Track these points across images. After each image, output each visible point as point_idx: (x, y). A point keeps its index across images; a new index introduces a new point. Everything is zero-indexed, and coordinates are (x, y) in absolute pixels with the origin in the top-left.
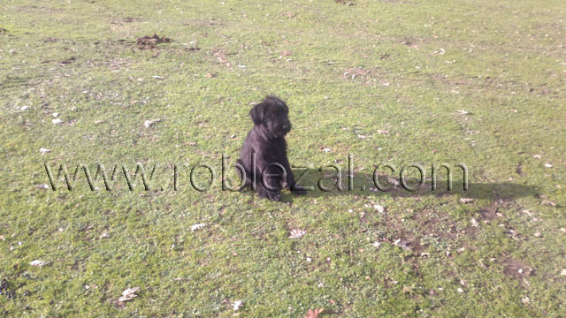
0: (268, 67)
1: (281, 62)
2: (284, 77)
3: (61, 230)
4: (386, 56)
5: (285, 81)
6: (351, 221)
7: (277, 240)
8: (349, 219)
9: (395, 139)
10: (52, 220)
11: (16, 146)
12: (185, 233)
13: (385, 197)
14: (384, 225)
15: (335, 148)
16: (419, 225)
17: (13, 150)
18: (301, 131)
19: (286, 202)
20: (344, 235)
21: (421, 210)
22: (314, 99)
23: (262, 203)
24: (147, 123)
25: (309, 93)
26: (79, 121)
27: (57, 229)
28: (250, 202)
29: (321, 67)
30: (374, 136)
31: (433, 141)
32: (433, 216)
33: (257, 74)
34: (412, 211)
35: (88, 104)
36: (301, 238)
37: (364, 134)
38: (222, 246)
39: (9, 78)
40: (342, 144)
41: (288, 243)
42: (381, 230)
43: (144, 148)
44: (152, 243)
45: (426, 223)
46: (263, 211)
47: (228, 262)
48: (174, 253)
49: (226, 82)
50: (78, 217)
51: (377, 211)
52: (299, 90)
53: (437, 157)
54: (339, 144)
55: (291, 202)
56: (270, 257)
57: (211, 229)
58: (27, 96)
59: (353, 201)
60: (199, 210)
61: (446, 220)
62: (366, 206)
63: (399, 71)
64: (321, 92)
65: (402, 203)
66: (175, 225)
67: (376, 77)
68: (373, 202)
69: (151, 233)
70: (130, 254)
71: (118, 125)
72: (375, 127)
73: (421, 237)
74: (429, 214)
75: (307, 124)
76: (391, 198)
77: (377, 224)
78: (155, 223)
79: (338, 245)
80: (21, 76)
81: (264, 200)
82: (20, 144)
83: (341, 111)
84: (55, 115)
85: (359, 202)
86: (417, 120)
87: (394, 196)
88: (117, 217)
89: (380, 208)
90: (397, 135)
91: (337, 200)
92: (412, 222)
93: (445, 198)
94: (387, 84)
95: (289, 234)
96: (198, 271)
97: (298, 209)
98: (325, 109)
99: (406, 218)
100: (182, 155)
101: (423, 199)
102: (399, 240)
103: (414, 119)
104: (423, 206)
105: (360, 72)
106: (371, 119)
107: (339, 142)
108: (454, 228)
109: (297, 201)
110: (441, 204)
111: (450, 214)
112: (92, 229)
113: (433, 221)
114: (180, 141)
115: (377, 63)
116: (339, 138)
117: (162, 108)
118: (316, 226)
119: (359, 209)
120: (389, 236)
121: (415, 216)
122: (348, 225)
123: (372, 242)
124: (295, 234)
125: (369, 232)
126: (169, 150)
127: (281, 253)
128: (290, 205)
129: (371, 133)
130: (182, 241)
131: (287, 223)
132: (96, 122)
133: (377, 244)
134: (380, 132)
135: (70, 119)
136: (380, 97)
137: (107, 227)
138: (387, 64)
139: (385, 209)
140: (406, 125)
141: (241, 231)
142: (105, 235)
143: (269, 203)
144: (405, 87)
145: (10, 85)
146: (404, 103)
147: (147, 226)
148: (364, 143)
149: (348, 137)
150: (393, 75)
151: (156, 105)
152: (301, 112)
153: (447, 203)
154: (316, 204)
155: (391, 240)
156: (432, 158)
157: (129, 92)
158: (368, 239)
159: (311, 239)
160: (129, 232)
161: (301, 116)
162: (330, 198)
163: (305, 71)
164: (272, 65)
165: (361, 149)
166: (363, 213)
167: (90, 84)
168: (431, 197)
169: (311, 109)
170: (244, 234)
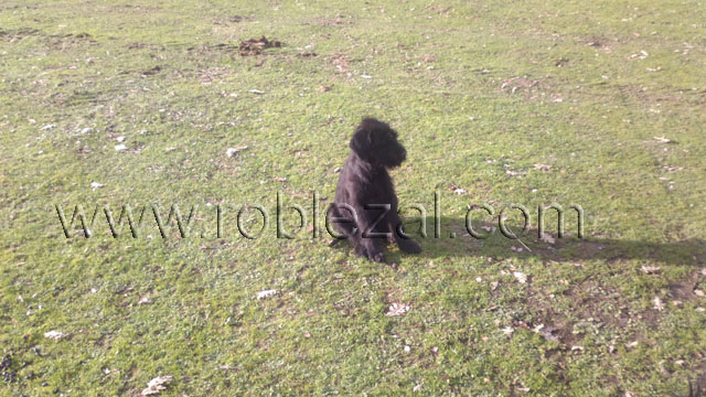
0: (400, 78)
1: (420, 70)
2: (419, 91)
3: (94, 290)
4: (565, 61)
5: (420, 97)
6: (477, 295)
7: (368, 318)
8: (475, 291)
9: (559, 177)
10: (86, 278)
11: (65, 179)
12: (248, 301)
13: (531, 260)
14: (524, 301)
15: (471, 189)
16: (575, 305)
17: (60, 183)
18: (429, 164)
19: (390, 264)
20: (464, 314)
21: (580, 282)
22: (455, 120)
23: (357, 264)
24: (229, 152)
25: (449, 113)
26: (148, 148)
27: (90, 290)
28: (341, 262)
29: (471, 77)
30: (529, 173)
31: (613, 181)
32: (597, 291)
33: (385, 87)
34: (567, 282)
35: (162, 126)
36: (402, 316)
37: (515, 170)
38: (292, 323)
39: (77, 94)
40: (482, 183)
41: (383, 323)
42: (519, 309)
43: (220, 185)
44: (202, 315)
45: (585, 301)
46: (357, 276)
47: (297, 345)
48: (227, 330)
49: (342, 98)
50: (118, 274)
51: (516, 281)
52: (436, 109)
53: (614, 204)
54: (478, 184)
55: (398, 263)
56: (354, 342)
57: (283, 298)
58: (92, 116)
59: (484, 266)
60: (272, 270)
61: (616, 298)
62: (503, 273)
63: (579, 82)
64: (466, 111)
65: (554, 271)
66: (236, 291)
67: (545, 90)
68: (513, 267)
69: (205, 300)
70: (172, 328)
71: (194, 153)
72: (532, 160)
73: (574, 323)
74: (591, 289)
75: (438, 155)
76: (540, 263)
77: (515, 300)
78: (212, 286)
79: (453, 329)
80: (92, 90)
81: (360, 260)
82: (69, 176)
83: (489, 137)
84: (120, 139)
85: (494, 267)
86: (595, 149)
87: (545, 260)
88: (166, 277)
89: (521, 277)
90: (563, 171)
91: (461, 264)
92: (565, 300)
93: (618, 265)
94: (559, 100)
95: (387, 310)
96: (254, 357)
97: (405, 274)
98: (467, 135)
99: (556, 293)
100: (266, 194)
101: (585, 266)
102: (542, 326)
103: (589, 149)
104: (583, 276)
105: (523, 83)
106: (528, 148)
107: (479, 180)
108: (625, 311)
109: (407, 263)
110: (612, 274)
111: (623, 289)
112: (132, 291)
113: (597, 298)
114: (267, 175)
115: (550, 70)
116: (479, 175)
117: (253, 131)
118: (426, 299)
119: (492, 277)
120: (529, 318)
121: (570, 290)
122: (472, 300)
123: (502, 326)
124: (396, 310)
125: (501, 311)
126: (250, 187)
127: (371, 337)
128: (396, 268)
129: (525, 168)
130: (242, 312)
131: (387, 294)
132: (167, 149)
133: (508, 330)
134: (538, 166)
135: (136, 145)
136: (548, 118)
137: (150, 290)
138: (564, 73)
139: (529, 279)
140: (577, 157)
141: (323, 302)
142: (145, 300)
143: (367, 263)
144: (583, 104)
145: (77, 101)
146: (580, 126)
147: (201, 290)
148: (513, 182)
149: (491, 172)
150: (571, 88)
151: (246, 128)
152: (434, 138)
153: (621, 272)
154: (432, 266)
155: (530, 325)
156: (608, 205)
157: (216, 111)
158: (497, 322)
159: (416, 319)
160: (177, 297)
161: (433, 143)
162: (453, 259)
163: (449, 82)
164: (407, 75)
165: (507, 191)
166: (495, 284)
167: (171, 100)
168: (599, 262)
169: (449, 133)
170: (326, 307)
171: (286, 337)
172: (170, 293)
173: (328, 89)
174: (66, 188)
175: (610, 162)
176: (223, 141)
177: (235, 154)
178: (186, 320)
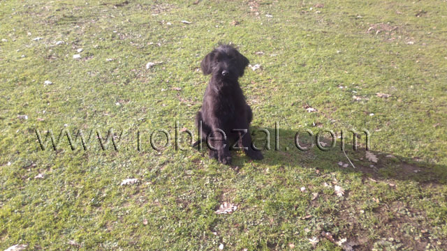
1: (310, 13)
2: (305, 28)
3: (9, 164)
4: (424, 12)
5: (304, 33)
6: (297, 203)
7: (199, 213)
8: (296, 199)
9: (394, 105)
11: (29, 77)
13: (352, 176)
14: (336, 214)
15: (320, 109)
16: (380, 223)
18: (292, 86)
19: (233, 167)
20: (281, 220)
21: (390, 202)
22: (323, 52)
23: (207, 164)
24: (148, 65)
25: (322, 46)
28: (196, 161)
29: (347, 21)
30: (371, 100)
32: (403, 212)
34: (378, 201)
36: (228, 214)
37: (361, 96)
38: (139, 209)
40: (332, 104)
41: (210, 219)
42: (329, 220)
44: (76, 193)
45: (390, 221)
46: (203, 174)
47: (134, 230)
51: (335, 194)
52: (313, 43)
54: (327, 105)
55: (241, 167)
58: (68, 33)
59: (310, 177)
60: (141, 162)
61: (420, 221)
62: (326, 185)
63: (431, 29)
64: (336, 45)
65: (369, 188)
66: (108, 176)
67: (402, 34)
68: (335, 181)
71: (123, 64)
72: (377, 89)
73: (375, 240)
74: (399, 209)
75: (303, 79)
76: (359, 179)
77: (328, 211)
78: (92, 170)
81: (211, 161)
83: (347, 67)
84: (79, 50)
85: (318, 179)
86: (432, 84)
87: (364, 177)
89: (339, 190)
90: (399, 100)
91: (292, 172)
92: (372, 217)
93: (429, 189)
94: (411, 43)
95: (217, 208)
96: (96, 237)
97: (243, 177)
98: (330, 64)
99: (366, 210)
101: (398, 185)
102: (344, 240)
103: (426, 83)
104: (395, 197)
105: (386, 28)
106: (376, 78)
107: (328, 102)
108: (426, 235)
109: (248, 167)
110: (421, 198)
111: (428, 213)
113: (402, 219)
114: (169, 85)
115: (409, 19)
116: (329, 98)
118: (253, 202)
119: (315, 188)
120: (336, 230)
121: (379, 208)
122: (291, 207)
123: (310, 236)
124: (226, 208)
125: (313, 221)
128: (238, 171)
129: (369, 95)
131: (222, 193)
132: (107, 60)
133: (314, 241)
134: (379, 94)
136: (398, 56)
138: (420, 21)
139: (346, 193)
141: (169, 194)
142: (40, 176)
143: (215, 165)
144: (430, 47)
145: (63, 22)
146: (423, 64)
147: (83, 172)
148: (355, 106)
149: (339, 96)
150: (423, 33)
152: (304, 65)
153: (430, 196)
154: (267, 173)
155: (336, 237)
158: (308, 230)
159: (239, 218)
161: (302, 69)
162: (286, 168)
163: (329, 23)
165: (349, 113)
166: (315, 194)
168: (412, 184)
169: (317, 62)
170: (169, 199)
171: (128, 221)
172: (60, 172)
173: (237, 23)
174: (27, 83)
175: (442, 95)
176: (147, 57)
177: (152, 67)
178: (62, 197)
